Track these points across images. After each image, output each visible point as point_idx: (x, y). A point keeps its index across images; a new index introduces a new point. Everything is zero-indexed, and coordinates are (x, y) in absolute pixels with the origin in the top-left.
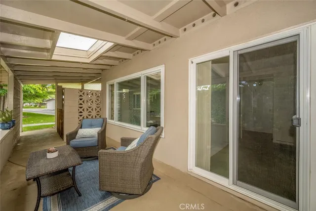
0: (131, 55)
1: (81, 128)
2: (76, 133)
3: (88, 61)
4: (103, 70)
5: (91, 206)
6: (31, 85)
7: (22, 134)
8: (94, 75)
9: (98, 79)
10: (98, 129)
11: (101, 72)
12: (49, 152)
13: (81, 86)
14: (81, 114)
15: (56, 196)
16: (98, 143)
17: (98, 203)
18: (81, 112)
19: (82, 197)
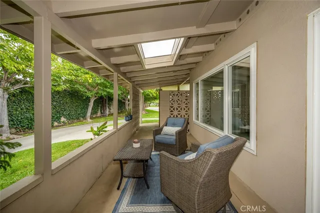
0: (213, 44)
1: (166, 126)
2: (162, 129)
3: (172, 64)
4: (190, 69)
5: (152, 203)
6: (150, 91)
7: (141, 125)
8: (184, 76)
9: (188, 79)
10: (178, 129)
11: (189, 72)
12: (135, 142)
13: (177, 88)
14: (172, 113)
15: (135, 179)
16: (176, 142)
17: (157, 205)
18: (172, 111)
19: (149, 191)
